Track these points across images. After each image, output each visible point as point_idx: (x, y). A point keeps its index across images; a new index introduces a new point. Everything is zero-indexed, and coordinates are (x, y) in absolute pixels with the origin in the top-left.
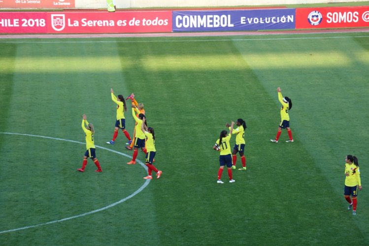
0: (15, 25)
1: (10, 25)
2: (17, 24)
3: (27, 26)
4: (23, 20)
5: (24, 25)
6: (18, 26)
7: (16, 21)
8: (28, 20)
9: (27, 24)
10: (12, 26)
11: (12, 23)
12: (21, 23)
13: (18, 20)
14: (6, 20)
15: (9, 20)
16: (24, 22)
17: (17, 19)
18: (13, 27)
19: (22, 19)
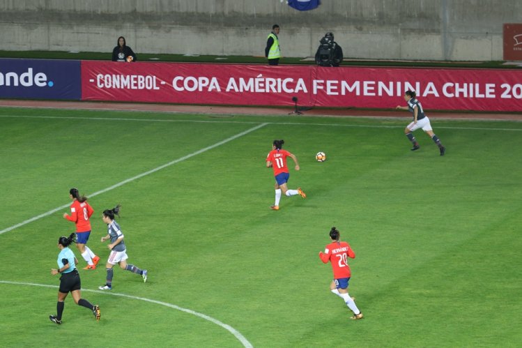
0: (488, 96)
1: (478, 95)
2: (491, 93)
3: (510, 96)
4: (503, 86)
5: (505, 95)
6: (494, 96)
7: (490, 88)
8: (512, 85)
9: (510, 93)
10: (482, 96)
11: (482, 91)
12: (499, 91)
13: (493, 85)
14: (471, 85)
15: (477, 86)
16: (505, 89)
17: (493, 83)
18: (485, 99)
19: (503, 83)
